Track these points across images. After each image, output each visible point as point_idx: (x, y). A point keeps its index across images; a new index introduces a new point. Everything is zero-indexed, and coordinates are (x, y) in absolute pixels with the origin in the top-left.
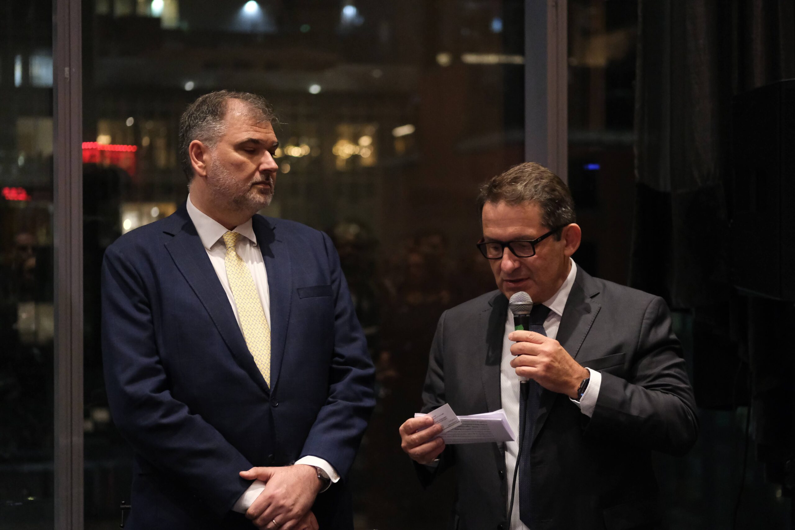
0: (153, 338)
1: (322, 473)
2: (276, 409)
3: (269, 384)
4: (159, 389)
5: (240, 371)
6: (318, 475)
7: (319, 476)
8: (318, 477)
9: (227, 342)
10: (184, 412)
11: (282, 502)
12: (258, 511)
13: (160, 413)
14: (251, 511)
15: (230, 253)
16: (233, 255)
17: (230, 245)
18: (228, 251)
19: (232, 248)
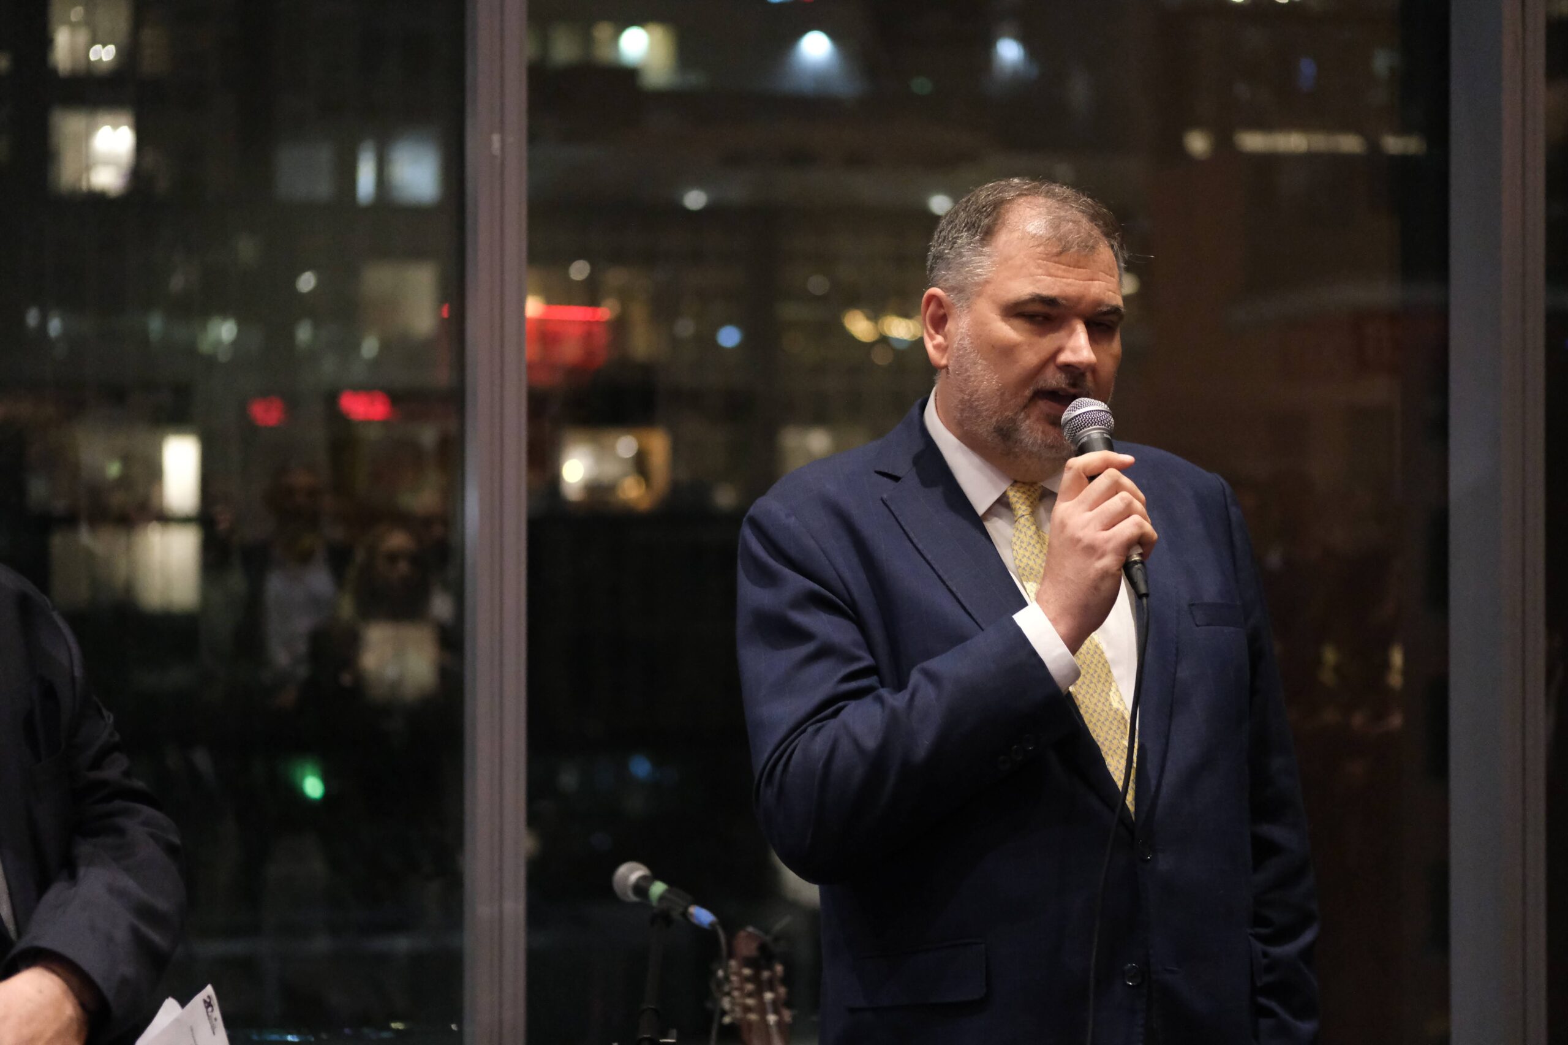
2: (1148, 866)
15: (1024, 530)
16: (1030, 533)
17: (1024, 511)
18: (1019, 523)
19: (1026, 517)
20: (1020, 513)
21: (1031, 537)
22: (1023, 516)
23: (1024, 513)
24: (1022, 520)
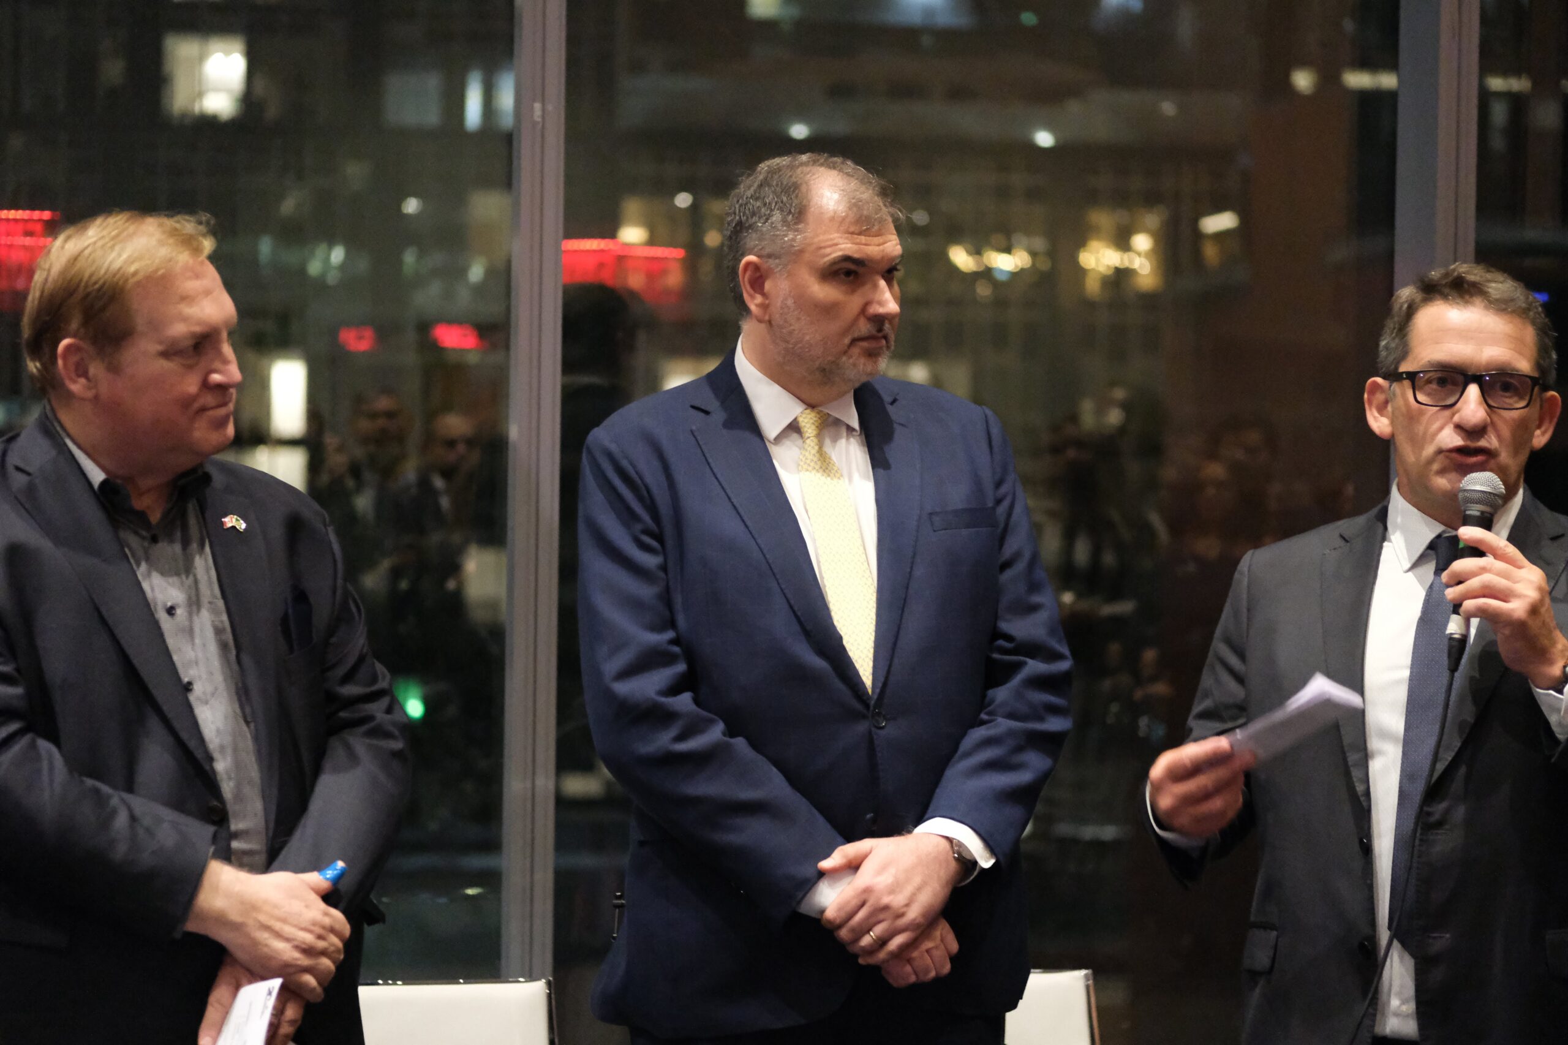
0: (666, 598)
1: (961, 849)
2: (882, 732)
3: (869, 686)
4: (674, 690)
5: (819, 663)
6: (954, 853)
7: (956, 855)
8: (954, 857)
9: (796, 608)
10: (716, 733)
11: (886, 900)
12: (843, 914)
13: (673, 732)
14: (830, 913)
15: (809, 449)
16: (814, 451)
17: (810, 434)
18: (806, 443)
19: (811, 438)
20: (807, 435)
21: (814, 455)
22: (809, 438)
23: (809, 435)
24: (808, 441)
